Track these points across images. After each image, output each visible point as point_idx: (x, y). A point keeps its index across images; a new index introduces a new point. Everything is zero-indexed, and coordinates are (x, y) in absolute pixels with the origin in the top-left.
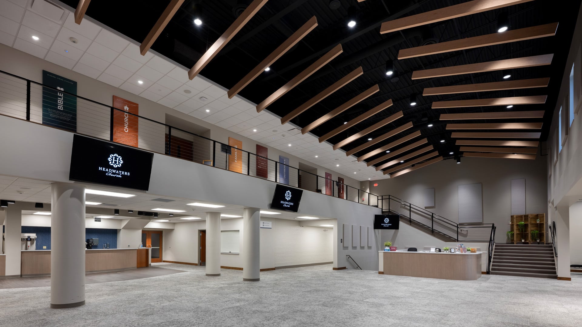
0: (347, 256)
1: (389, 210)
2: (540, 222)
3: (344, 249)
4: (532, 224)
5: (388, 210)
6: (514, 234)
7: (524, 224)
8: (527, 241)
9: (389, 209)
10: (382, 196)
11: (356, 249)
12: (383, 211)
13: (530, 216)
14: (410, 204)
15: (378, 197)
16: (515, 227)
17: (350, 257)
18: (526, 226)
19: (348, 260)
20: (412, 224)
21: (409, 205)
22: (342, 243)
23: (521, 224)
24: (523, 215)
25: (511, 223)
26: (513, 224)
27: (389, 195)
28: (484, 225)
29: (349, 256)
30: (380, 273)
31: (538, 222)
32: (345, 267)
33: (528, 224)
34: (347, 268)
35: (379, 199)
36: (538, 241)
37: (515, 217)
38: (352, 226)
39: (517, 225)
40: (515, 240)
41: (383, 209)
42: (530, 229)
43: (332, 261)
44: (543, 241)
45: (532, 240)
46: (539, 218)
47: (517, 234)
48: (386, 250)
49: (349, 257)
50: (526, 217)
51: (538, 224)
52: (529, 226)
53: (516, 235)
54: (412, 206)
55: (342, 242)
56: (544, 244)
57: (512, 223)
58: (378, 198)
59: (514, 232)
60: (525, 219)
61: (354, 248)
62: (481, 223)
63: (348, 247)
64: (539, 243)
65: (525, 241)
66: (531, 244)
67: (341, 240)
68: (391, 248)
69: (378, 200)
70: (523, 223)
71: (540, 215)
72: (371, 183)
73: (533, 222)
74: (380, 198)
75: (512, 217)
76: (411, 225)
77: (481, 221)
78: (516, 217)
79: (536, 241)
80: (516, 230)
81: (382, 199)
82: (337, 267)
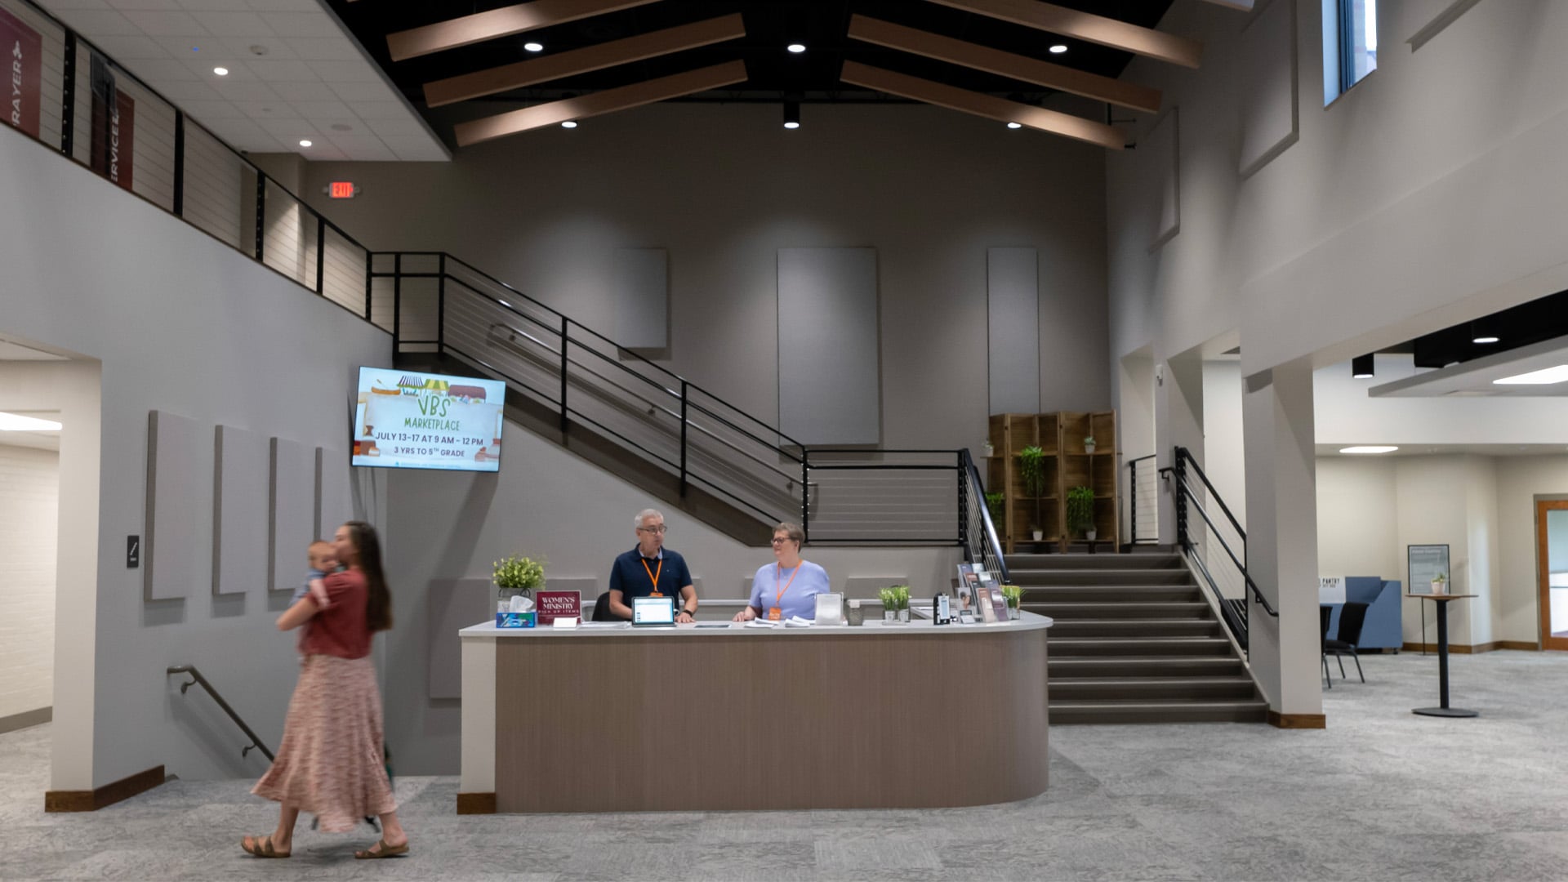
0: (170, 671)
1: (440, 348)
2: (1097, 448)
3: (150, 622)
4: (1070, 459)
5: (434, 348)
6: (1003, 502)
7: (1045, 458)
8: (1054, 539)
9: (440, 342)
10: (398, 255)
11: (239, 611)
12: (403, 348)
13: (1062, 420)
14: (565, 320)
15: (369, 255)
16: (1009, 470)
17: (198, 677)
18: (1048, 465)
19: (178, 711)
20: (571, 439)
21: (557, 324)
22: (137, 573)
23: (1030, 456)
24: (1034, 416)
25: (991, 454)
26: (999, 455)
27: (442, 255)
28: (888, 459)
29: (193, 672)
30: (473, 804)
31: (1090, 450)
32: (161, 769)
33: (1055, 456)
34: (174, 777)
35: (374, 270)
36: (1092, 536)
37: (1008, 422)
38: (219, 430)
39: (1018, 462)
40: (1008, 534)
41: (401, 338)
42: (1065, 479)
43: (48, 704)
44: (1109, 539)
45: (1071, 534)
46: (1091, 430)
47: (1018, 504)
48: (508, 622)
49: (189, 678)
50: (1046, 426)
51: (1088, 456)
52: (1062, 465)
53: (1015, 508)
54: (572, 332)
55: (132, 564)
56: (1112, 550)
57: (995, 451)
58: (369, 267)
59: (1005, 495)
60: (1042, 436)
61: (228, 602)
62: (876, 445)
63: (182, 599)
64: (1092, 547)
65: (1044, 537)
66: (1070, 550)
67: (132, 540)
68: (539, 605)
69: (370, 275)
70: (1036, 451)
71: (1095, 416)
72: (316, 171)
73: (1074, 450)
74: (383, 264)
75: (996, 422)
76: (565, 444)
77: (876, 441)
78: (1013, 424)
79: (1085, 537)
80: (1014, 484)
81: (397, 275)
82: (85, 781)
